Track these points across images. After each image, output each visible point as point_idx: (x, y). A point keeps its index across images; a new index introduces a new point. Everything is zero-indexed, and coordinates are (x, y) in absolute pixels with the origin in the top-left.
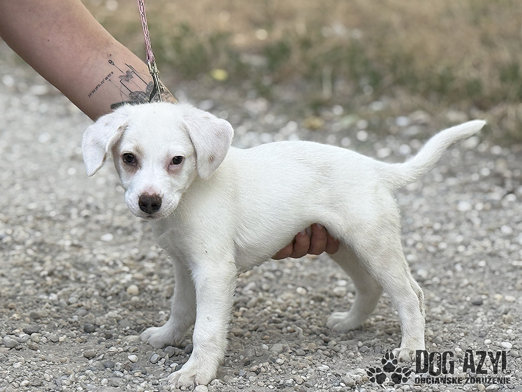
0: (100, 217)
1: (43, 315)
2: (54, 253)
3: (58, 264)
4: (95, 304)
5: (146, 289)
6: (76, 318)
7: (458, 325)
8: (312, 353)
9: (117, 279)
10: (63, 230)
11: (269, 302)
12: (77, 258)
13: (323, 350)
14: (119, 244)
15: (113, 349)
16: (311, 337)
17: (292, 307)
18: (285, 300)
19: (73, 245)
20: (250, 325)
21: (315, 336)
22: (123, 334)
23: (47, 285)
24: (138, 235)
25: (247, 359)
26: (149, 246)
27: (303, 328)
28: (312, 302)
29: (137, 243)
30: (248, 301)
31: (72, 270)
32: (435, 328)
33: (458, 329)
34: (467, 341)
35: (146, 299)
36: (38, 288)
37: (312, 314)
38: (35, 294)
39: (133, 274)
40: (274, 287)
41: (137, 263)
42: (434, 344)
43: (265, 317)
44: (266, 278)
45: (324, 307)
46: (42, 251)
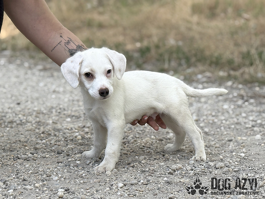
0: (65, 112)
1: (39, 148)
2: (44, 126)
3: (46, 129)
4: (62, 144)
5: (85, 138)
6: (53, 148)
7: (222, 148)
8: (158, 160)
9: (72, 135)
10: (49, 117)
11: (139, 141)
12: (55, 127)
13: (162, 158)
14: (74, 122)
15: (70, 160)
16: (157, 154)
17: (149, 143)
18: (146, 141)
19: (53, 122)
20: (131, 150)
21: (159, 153)
22: (74, 154)
23: (41, 137)
24: (82, 119)
25: (129, 162)
26: (87, 122)
27: (154, 151)
28: (158, 141)
29: (81, 122)
30: (130, 141)
31: (53, 131)
32: (211, 149)
33: (222, 150)
34: (225, 154)
35: (85, 141)
36: (37, 138)
37: (158, 146)
38: (36, 140)
39: (79, 133)
40: (141, 136)
41: (81, 129)
42: (211, 155)
43: (137, 147)
44: (138, 133)
45: (163, 143)
46: (40, 125)
